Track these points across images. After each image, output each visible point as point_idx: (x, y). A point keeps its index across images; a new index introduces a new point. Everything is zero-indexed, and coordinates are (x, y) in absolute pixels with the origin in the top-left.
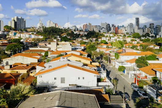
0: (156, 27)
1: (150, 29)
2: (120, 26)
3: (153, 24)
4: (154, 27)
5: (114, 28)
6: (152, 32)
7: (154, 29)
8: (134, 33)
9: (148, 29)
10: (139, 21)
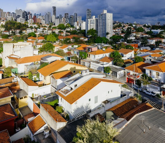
0: (70, 17)
1: (66, 19)
2: (38, 15)
3: (68, 14)
4: (68, 17)
5: (31, 16)
6: (67, 22)
7: (68, 19)
8: (52, 22)
9: (63, 18)
10: (56, 10)
